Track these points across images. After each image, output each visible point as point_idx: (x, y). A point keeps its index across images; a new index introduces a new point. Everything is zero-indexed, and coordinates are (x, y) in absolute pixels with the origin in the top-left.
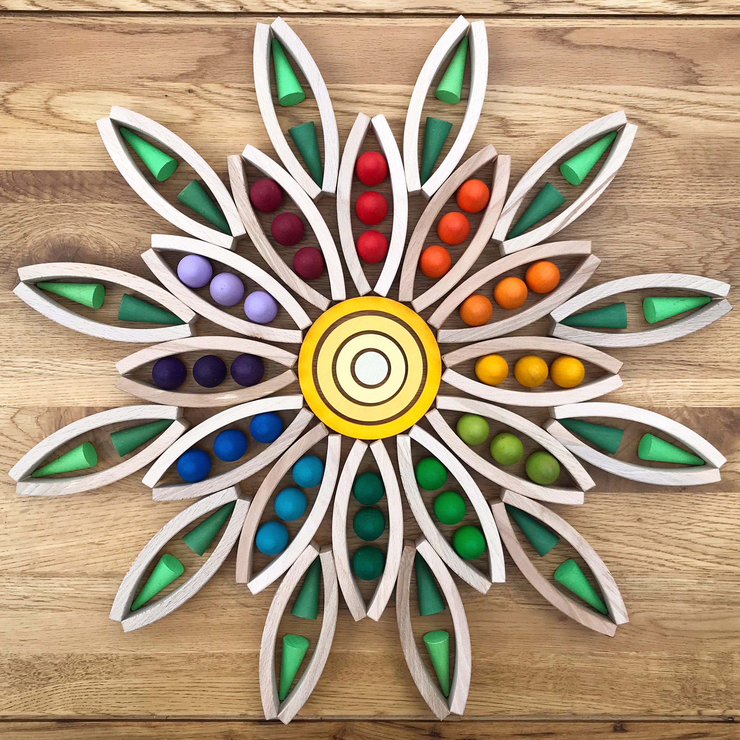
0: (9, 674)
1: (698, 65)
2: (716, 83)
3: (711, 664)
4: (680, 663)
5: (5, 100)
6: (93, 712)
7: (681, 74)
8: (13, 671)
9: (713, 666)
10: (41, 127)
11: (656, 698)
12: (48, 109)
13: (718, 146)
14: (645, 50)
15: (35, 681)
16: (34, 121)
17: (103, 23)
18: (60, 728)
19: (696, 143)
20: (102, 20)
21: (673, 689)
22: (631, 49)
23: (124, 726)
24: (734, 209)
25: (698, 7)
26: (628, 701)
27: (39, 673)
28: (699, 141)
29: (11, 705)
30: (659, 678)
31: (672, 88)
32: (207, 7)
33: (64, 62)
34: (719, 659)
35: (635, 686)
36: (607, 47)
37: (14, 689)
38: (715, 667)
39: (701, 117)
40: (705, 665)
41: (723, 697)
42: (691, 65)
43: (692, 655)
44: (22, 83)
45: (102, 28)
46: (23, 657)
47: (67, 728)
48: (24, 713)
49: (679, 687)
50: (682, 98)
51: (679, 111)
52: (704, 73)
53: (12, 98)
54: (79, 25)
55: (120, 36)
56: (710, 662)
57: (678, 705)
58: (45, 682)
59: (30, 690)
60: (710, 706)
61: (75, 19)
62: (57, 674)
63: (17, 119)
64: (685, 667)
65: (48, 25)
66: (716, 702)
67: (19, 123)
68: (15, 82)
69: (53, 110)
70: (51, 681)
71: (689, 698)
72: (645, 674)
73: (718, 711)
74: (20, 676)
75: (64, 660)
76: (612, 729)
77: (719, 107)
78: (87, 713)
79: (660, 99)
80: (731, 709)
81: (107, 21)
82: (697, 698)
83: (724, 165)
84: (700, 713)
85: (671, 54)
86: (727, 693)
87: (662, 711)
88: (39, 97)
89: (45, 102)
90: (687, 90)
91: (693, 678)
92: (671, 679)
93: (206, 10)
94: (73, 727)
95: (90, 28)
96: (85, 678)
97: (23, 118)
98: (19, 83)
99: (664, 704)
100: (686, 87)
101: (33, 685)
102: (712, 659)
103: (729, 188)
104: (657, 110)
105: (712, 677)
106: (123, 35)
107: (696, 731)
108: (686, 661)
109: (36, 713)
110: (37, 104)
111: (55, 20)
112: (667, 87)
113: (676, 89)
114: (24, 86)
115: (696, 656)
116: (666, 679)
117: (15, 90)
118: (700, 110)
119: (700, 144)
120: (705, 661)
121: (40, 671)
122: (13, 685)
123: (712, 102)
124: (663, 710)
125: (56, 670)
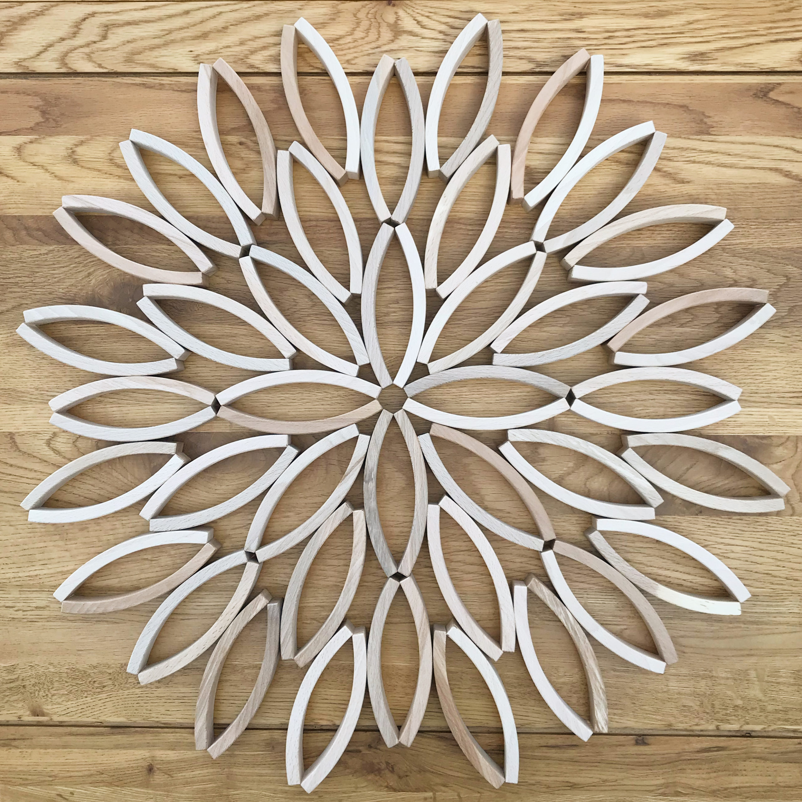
0: (66, 682)
1: (709, 117)
2: (727, 133)
3: (729, 680)
4: (699, 679)
5: (73, 152)
6: (144, 719)
7: (693, 125)
8: (70, 680)
9: (731, 682)
10: (105, 176)
11: (675, 712)
12: (111, 160)
13: (729, 191)
14: (659, 103)
15: (91, 689)
16: (99, 171)
17: (162, 82)
18: (113, 734)
19: (709, 189)
20: (162, 80)
21: (691, 704)
22: (647, 102)
23: (172, 733)
24: (744, 249)
25: (708, 64)
26: (649, 715)
27: (94, 682)
28: (710, 186)
29: (68, 711)
30: (679, 693)
31: (685, 138)
32: (257, 68)
33: (128, 118)
34: (736, 676)
35: (656, 701)
36: (624, 101)
37: (71, 696)
38: (733, 684)
39: (713, 164)
40: (722, 682)
41: (740, 712)
42: (702, 117)
43: (710, 671)
44: (88, 137)
45: (162, 87)
46: (80, 667)
47: (119, 733)
48: (79, 719)
49: (698, 703)
50: (694, 147)
51: (692, 159)
52: (714, 124)
53: (80, 150)
54: (140, 84)
55: (177, 94)
56: (728, 678)
57: (697, 720)
58: (98, 690)
59: (86, 697)
60: (728, 721)
61: (138, 79)
62: (110, 682)
63: (83, 169)
64: (703, 683)
65: (113, 84)
66: (733, 718)
67: (85, 172)
68: (82, 135)
69: (116, 161)
70: (105, 689)
71: (708, 713)
72: (665, 690)
73: (735, 727)
74: (77, 684)
75: (118, 669)
76: (633, 742)
77: (729, 155)
78: (138, 720)
79: (674, 148)
80: (748, 724)
81: (166, 80)
82: (715, 714)
83: (735, 209)
84: (718, 728)
85: (684, 107)
86: (744, 708)
87: (681, 726)
88: (104, 149)
89: (110, 153)
90: (699, 140)
91: (711, 695)
92: (690, 695)
93: (256, 70)
94: (124, 733)
95: (150, 87)
96: (137, 687)
97: (89, 168)
98: (85, 137)
99: (682, 719)
100: (699, 137)
101: (89, 693)
102: (729, 675)
103: (740, 230)
104: (671, 158)
105: (729, 693)
106: (180, 93)
107: (714, 745)
108: (704, 677)
109: (90, 720)
110: (101, 155)
111: (119, 80)
112: (680, 137)
113: (689, 139)
114: (91, 140)
115: (714, 672)
116: (685, 694)
117: (82, 143)
118: (711, 158)
119: (712, 189)
120: (723, 678)
121: (95, 680)
122: (70, 692)
123: (723, 151)
124: (683, 725)
125: (110, 679)
